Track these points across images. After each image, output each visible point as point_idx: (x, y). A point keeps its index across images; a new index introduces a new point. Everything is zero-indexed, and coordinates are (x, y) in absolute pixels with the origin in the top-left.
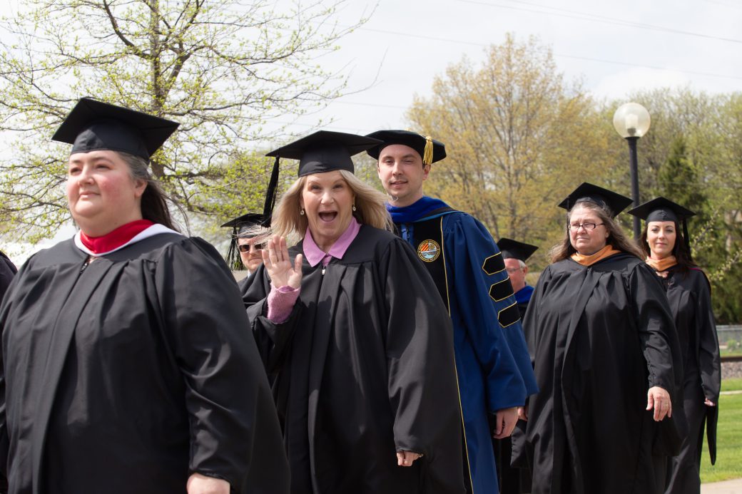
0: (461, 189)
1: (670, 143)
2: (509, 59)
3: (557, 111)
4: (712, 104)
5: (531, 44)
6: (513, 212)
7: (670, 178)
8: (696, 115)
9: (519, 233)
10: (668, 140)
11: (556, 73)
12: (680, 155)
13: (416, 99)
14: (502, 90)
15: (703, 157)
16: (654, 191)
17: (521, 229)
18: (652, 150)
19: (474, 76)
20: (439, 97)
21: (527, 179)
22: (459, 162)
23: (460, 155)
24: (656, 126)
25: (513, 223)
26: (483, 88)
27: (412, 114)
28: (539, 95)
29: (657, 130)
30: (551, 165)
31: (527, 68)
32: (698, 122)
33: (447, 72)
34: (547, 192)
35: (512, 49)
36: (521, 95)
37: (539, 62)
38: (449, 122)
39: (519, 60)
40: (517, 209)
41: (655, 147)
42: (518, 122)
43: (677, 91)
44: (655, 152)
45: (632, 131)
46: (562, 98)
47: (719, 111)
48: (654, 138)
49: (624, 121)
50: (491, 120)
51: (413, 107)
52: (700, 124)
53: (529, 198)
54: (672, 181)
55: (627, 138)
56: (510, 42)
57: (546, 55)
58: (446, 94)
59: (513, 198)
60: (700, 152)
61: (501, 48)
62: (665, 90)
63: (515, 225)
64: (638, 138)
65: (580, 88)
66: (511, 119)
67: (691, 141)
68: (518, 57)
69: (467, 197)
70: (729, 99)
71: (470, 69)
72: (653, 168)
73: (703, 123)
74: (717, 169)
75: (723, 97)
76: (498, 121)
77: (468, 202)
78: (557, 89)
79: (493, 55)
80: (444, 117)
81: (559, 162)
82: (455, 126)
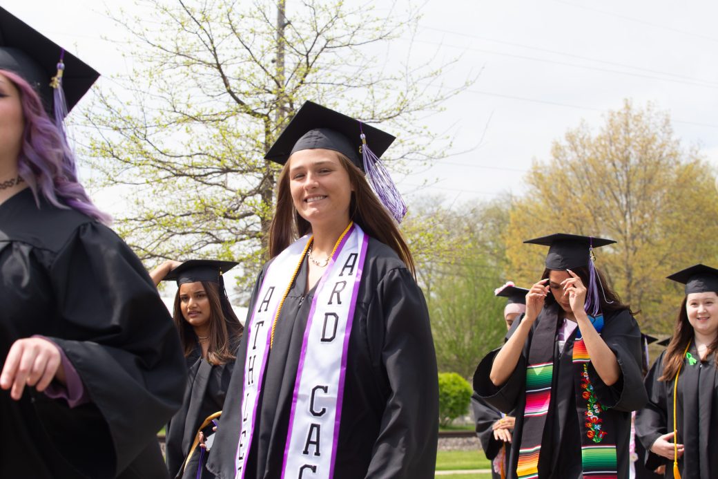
2: (627, 125)
3: (675, 176)
6: (629, 275)
9: (634, 295)
11: (674, 138)
13: (535, 163)
14: (620, 155)
17: (636, 291)
19: (592, 141)
20: (557, 161)
21: (643, 243)
23: (577, 219)
25: (628, 285)
26: (601, 153)
27: (530, 178)
28: (657, 160)
30: (668, 229)
31: (645, 134)
33: (566, 137)
34: (663, 256)
35: (630, 114)
36: (638, 160)
37: (657, 127)
38: (567, 186)
39: (637, 125)
40: (633, 272)
42: (636, 187)
46: (678, 163)
50: (609, 184)
51: (532, 171)
53: (643, 262)
56: (628, 108)
57: (664, 121)
58: (565, 159)
59: (629, 262)
61: (619, 113)
63: (631, 288)
65: (696, 154)
66: (629, 183)
68: (636, 123)
71: (588, 134)
76: (615, 185)
78: (673, 155)
79: (611, 120)
80: (563, 181)
81: (675, 227)
82: (573, 191)
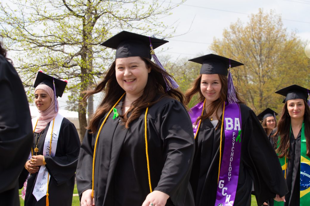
2: (260, 21)
3: (284, 47)
5: (271, 14)
6: (261, 95)
9: (264, 105)
11: (283, 28)
13: (215, 40)
14: (257, 36)
17: (265, 103)
19: (243, 29)
20: (226, 39)
21: (268, 79)
22: (236, 70)
25: (261, 100)
26: (248, 35)
27: (213, 47)
28: (275, 38)
30: (280, 72)
31: (269, 26)
33: (230, 27)
34: (278, 85)
35: (262, 16)
36: (266, 38)
37: (275, 22)
38: (231, 51)
39: (265, 22)
40: (263, 93)
42: (265, 52)
46: (285, 40)
50: (251, 50)
53: (268, 88)
56: (261, 13)
57: (278, 19)
58: (230, 38)
59: (261, 89)
61: (256, 15)
63: (262, 101)
65: (294, 36)
66: (261, 50)
68: (264, 20)
71: (241, 26)
76: (254, 50)
78: (283, 36)
79: (252, 19)
80: (229, 49)
81: (284, 71)
82: (234, 53)
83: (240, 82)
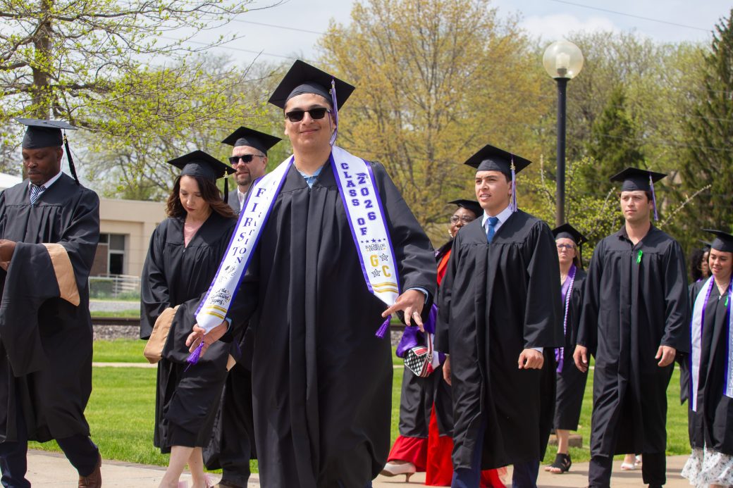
0: (376, 126)
1: (608, 92)
3: (486, 49)
4: (657, 53)
6: (431, 156)
7: (606, 130)
8: (638, 64)
10: (607, 89)
11: (489, 7)
12: (618, 107)
13: (333, 25)
14: (428, 22)
15: (643, 110)
16: (587, 144)
17: (438, 174)
18: (588, 98)
19: (398, 5)
20: (358, 24)
21: (448, 121)
22: (375, 96)
23: (376, 90)
24: (595, 73)
25: (429, 168)
26: (407, 18)
27: (326, 41)
28: (469, 30)
29: (594, 78)
30: (475, 107)
32: (640, 72)
34: (469, 136)
36: (448, 29)
38: (367, 52)
40: (435, 153)
41: (591, 95)
42: (444, 57)
43: (619, 36)
44: (590, 100)
45: (563, 71)
46: (492, 35)
47: (664, 61)
48: (590, 85)
49: (554, 60)
50: (413, 54)
51: (329, 33)
52: (642, 74)
53: (449, 142)
54: (608, 134)
55: (556, 79)
58: (366, 22)
59: (432, 142)
60: (640, 104)
62: (606, 34)
63: (432, 170)
64: (568, 79)
65: (514, 26)
66: (435, 54)
67: (631, 92)
69: (381, 136)
70: (676, 49)
72: (587, 118)
73: (646, 74)
74: (657, 124)
75: (669, 47)
76: (421, 55)
77: (382, 141)
78: (489, 25)
80: (362, 47)
81: (485, 105)
82: (373, 58)
83: (383, 124)
